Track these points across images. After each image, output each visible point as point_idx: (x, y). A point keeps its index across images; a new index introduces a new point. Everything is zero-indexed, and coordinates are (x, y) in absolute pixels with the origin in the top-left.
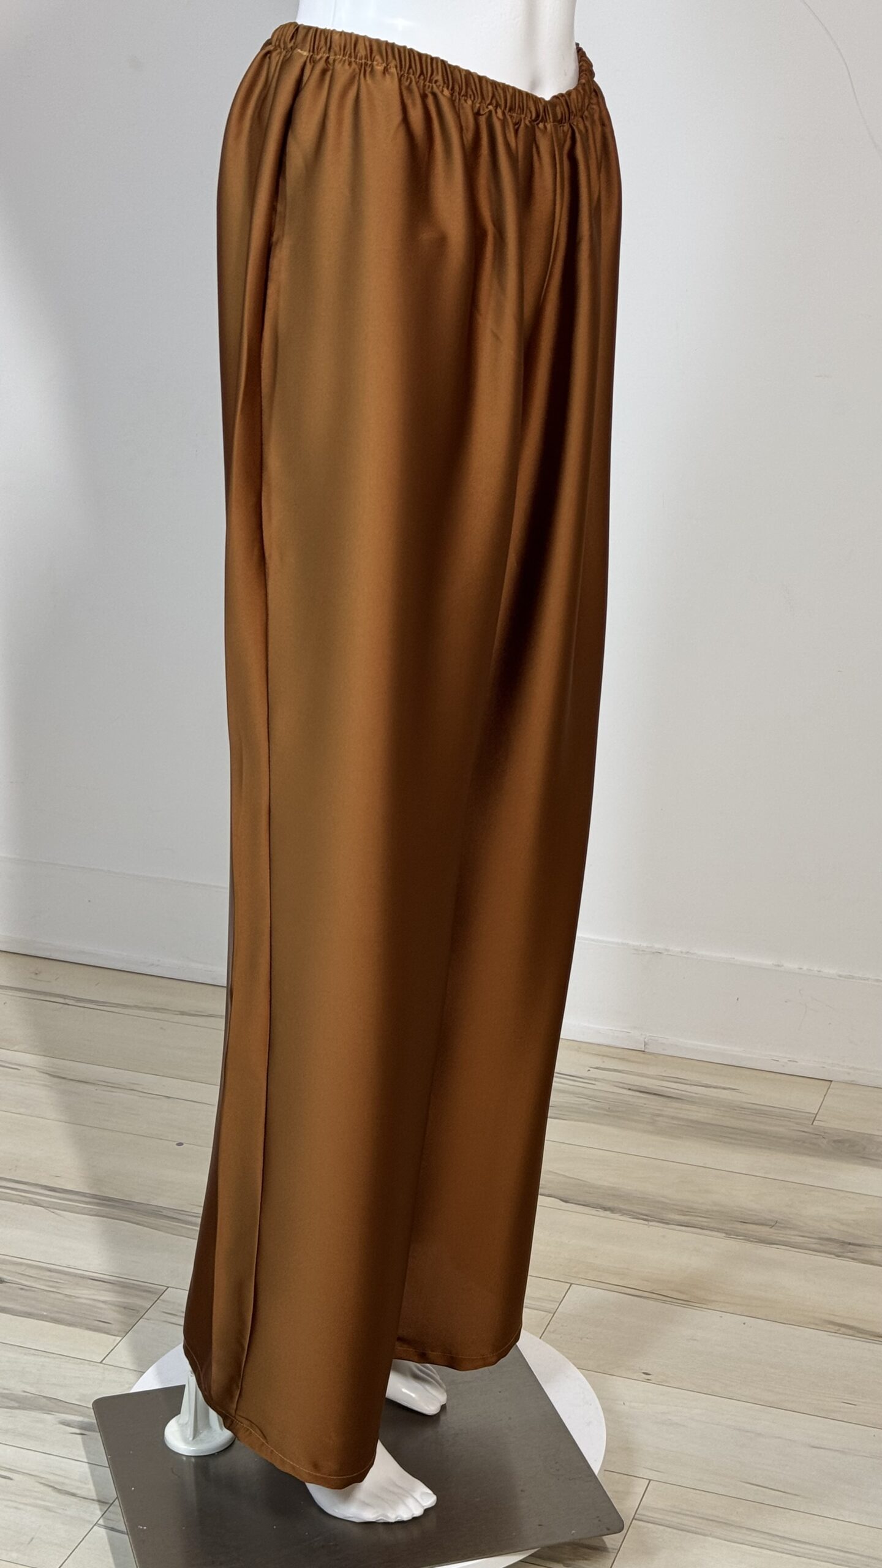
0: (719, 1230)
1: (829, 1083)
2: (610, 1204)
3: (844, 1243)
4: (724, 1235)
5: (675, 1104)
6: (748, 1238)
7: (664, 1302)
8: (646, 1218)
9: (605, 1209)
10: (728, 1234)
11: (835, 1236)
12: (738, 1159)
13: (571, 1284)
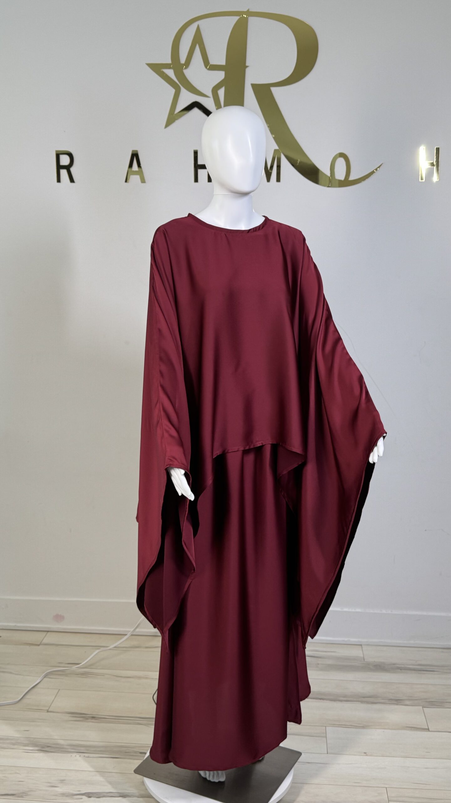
0: (358, 701)
1: (360, 646)
2: (320, 697)
3: (397, 700)
4: (360, 703)
5: (320, 659)
6: (368, 703)
7: (356, 728)
8: (334, 700)
9: (321, 699)
10: (362, 702)
11: (393, 698)
12: (350, 676)
13: (326, 727)
